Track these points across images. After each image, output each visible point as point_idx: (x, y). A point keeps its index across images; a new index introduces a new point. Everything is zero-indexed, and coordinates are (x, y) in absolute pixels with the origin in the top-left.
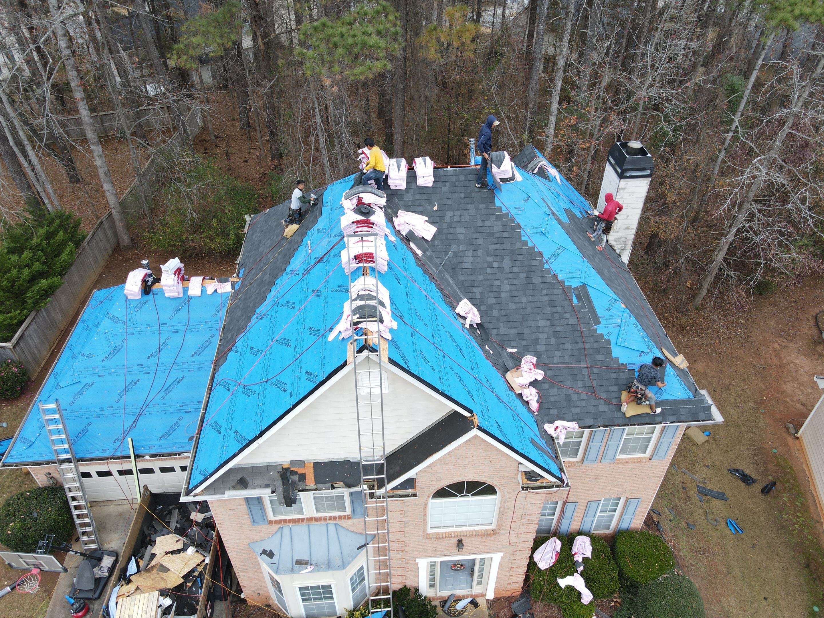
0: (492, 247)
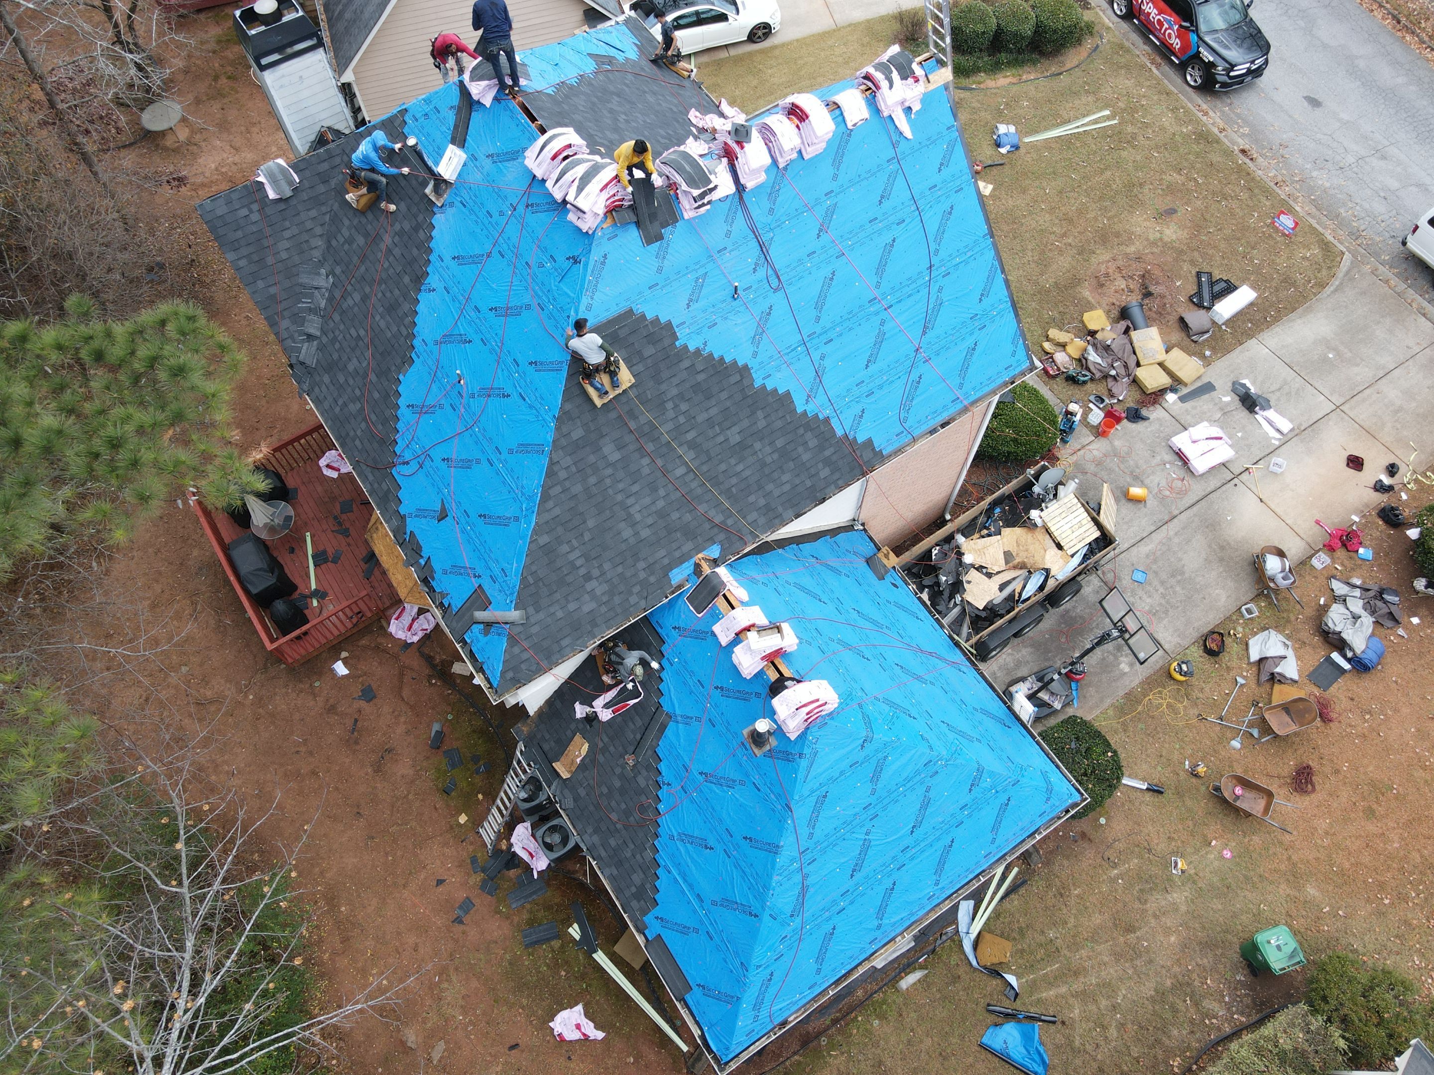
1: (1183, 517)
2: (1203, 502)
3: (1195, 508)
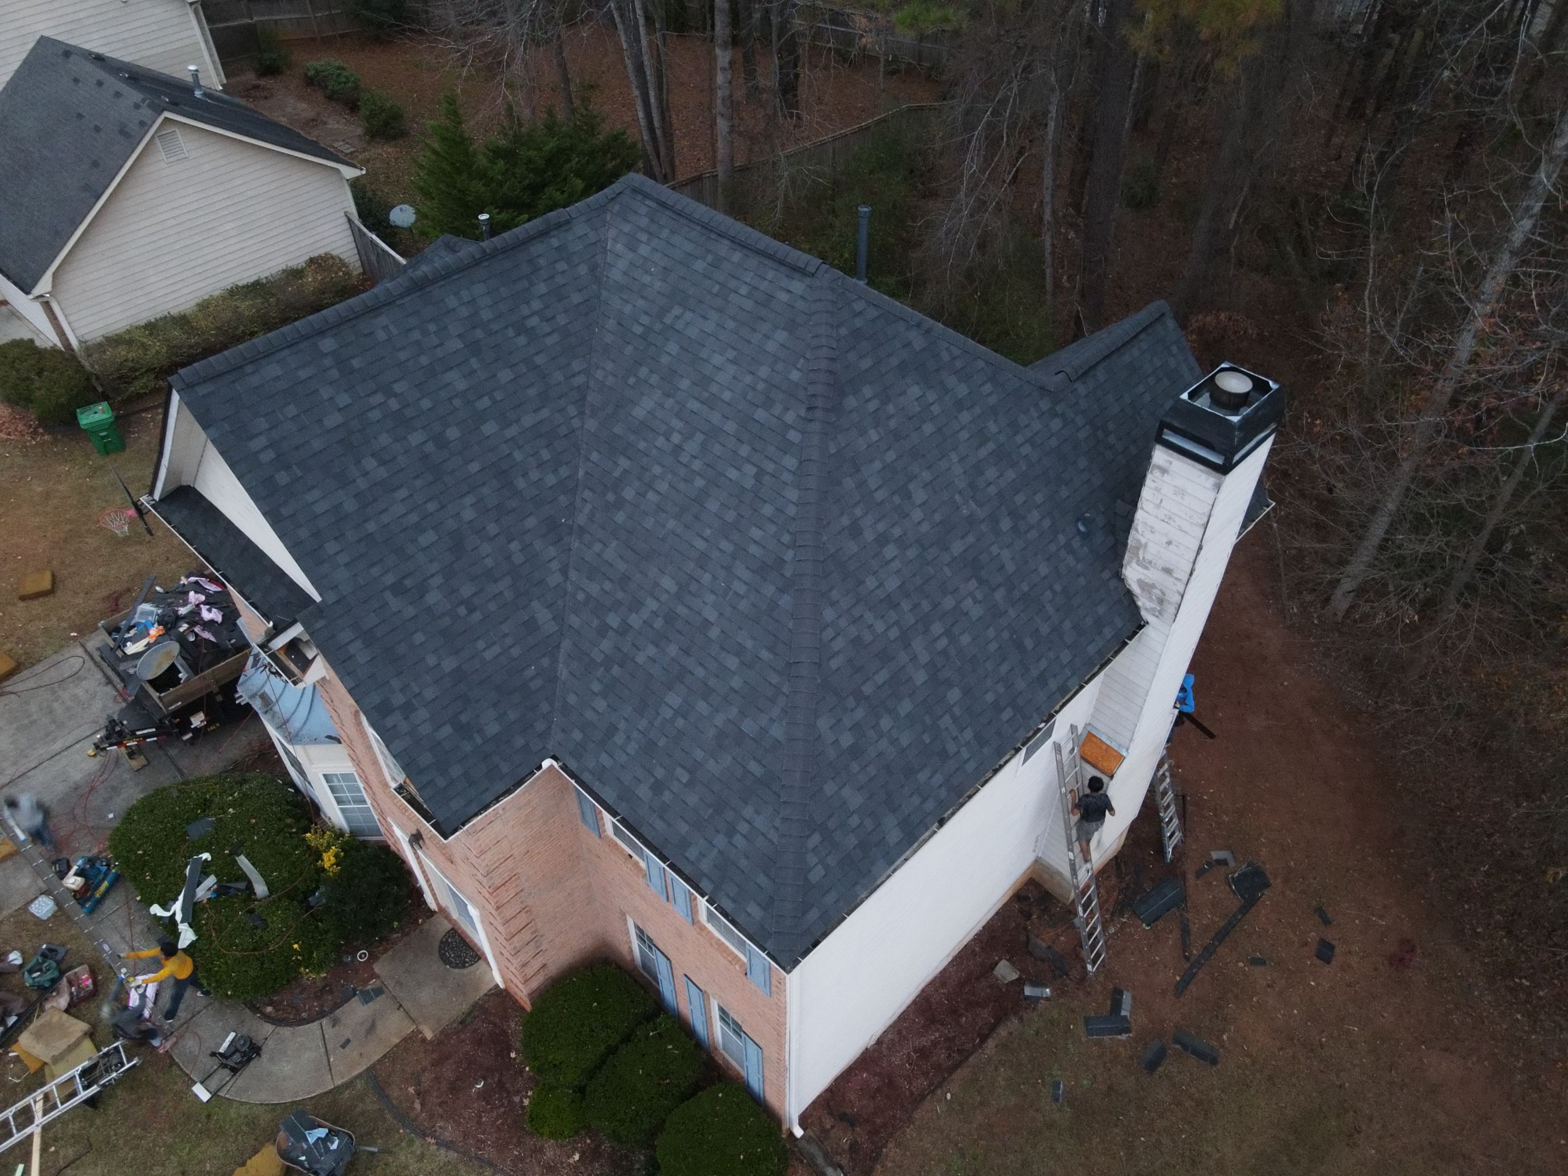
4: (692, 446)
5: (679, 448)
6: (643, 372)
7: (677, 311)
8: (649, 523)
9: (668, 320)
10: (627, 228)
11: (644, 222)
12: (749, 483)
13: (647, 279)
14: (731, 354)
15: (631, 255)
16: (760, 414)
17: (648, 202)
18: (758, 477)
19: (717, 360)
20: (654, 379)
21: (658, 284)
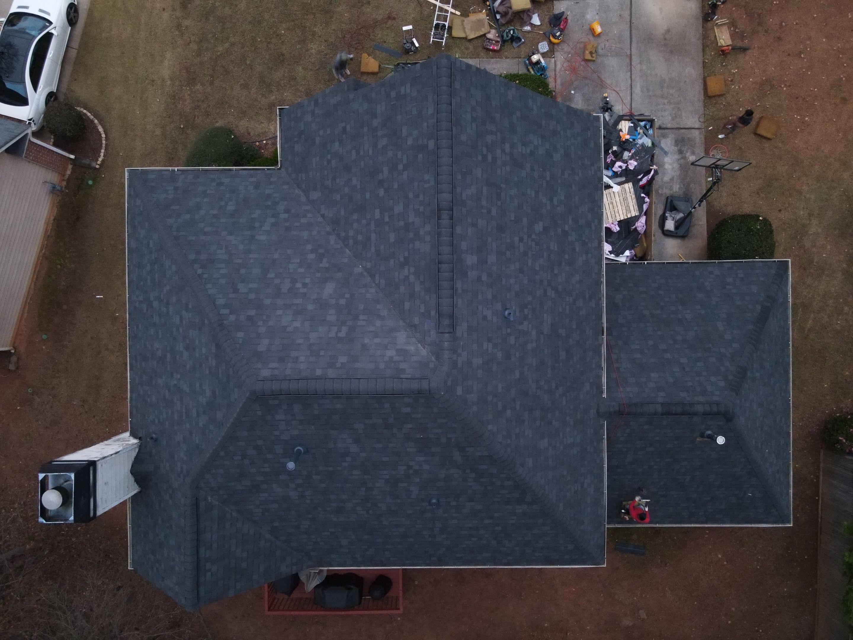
0: (299, 301)
1: (634, 51)
2: (634, 31)
3: (634, 39)
4: (286, 286)
5: (294, 281)
6: (342, 302)
7: (342, 334)
8: (289, 252)
9: (344, 329)
10: (414, 359)
11: (402, 366)
12: (240, 286)
13: (377, 340)
14: (289, 329)
15: (398, 347)
16: (252, 313)
17: (409, 376)
18: (236, 291)
19: (297, 324)
20: (333, 301)
21: (366, 341)
